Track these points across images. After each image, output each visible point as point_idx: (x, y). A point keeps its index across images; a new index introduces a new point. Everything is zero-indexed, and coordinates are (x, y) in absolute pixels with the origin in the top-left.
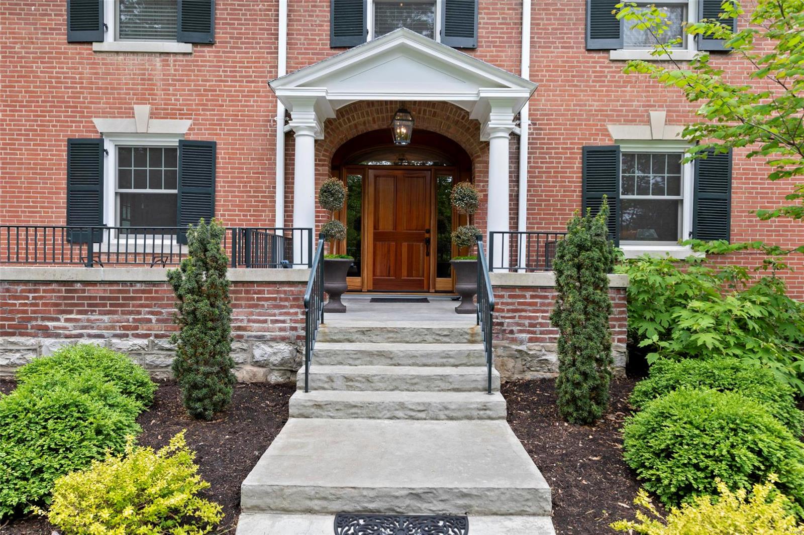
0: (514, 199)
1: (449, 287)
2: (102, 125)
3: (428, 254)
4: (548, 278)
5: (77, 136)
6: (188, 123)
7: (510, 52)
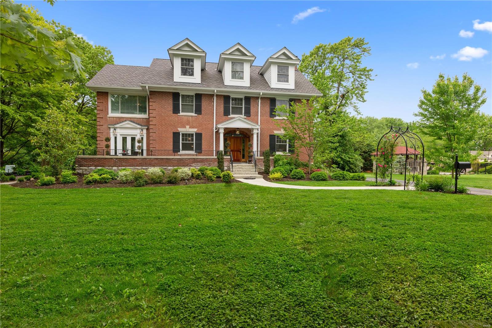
0: (258, 144)
1: (245, 161)
2: (180, 130)
3: (240, 154)
4: (263, 158)
5: (175, 132)
6: (196, 129)
7: (256, 117)
